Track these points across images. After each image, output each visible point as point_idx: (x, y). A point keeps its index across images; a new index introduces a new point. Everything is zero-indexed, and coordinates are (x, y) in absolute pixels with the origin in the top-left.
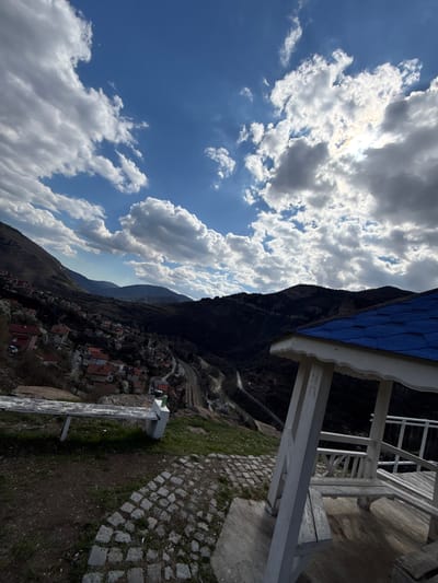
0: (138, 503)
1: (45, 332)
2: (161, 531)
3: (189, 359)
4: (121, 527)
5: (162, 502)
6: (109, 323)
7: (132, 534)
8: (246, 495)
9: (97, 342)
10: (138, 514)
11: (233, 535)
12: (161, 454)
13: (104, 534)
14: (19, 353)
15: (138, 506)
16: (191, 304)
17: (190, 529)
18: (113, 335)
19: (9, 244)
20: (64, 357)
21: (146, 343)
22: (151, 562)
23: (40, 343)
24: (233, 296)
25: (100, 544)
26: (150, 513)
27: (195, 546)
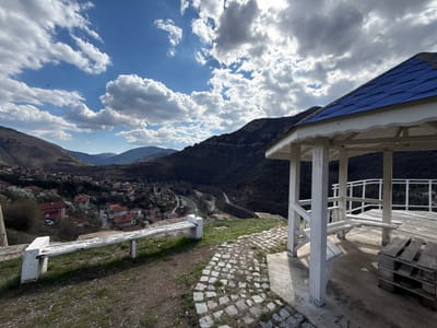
0: (209, 275)
1: (69, 203)
2: (232, 284)
3: (187, 194)
4: (206, 290)
5: (224, 270)
6: (119, 184)
7: (216, 291)
8: (273, 251)
9: (114, 200)
10: (213, 280)
11: (277, 273)
12: (207, 246)
13: (198, 296)
14: (56, 224)
15: (210, 276)
16: (177, 154)
17: (249, 278)
18: (125, 192)
19: (8, 142)
20: (93, 217)
21: (152, 191)
22: (236, 301)
23: (69, 212)
24: (208, 140)
25: (199, 302)
26: (220, 277)
27: (257, 285)
